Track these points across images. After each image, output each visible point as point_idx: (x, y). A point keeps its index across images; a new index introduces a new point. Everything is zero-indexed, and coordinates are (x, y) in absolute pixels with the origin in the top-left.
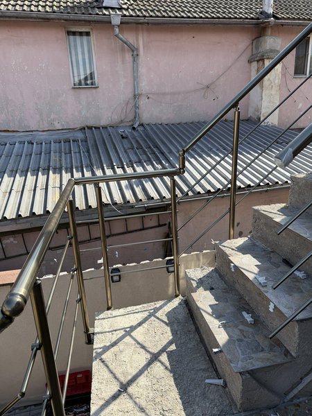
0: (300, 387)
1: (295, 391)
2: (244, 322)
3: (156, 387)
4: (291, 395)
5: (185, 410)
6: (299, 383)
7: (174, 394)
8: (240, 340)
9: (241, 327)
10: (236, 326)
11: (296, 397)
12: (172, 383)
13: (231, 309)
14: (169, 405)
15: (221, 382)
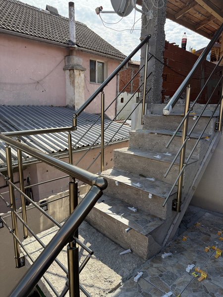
0: (168, 237)
1: (166, 240)
2: (132, 212)
3: (93, 269)
4: (165, 243)
5: (118, 273)
6: (167, 235)
7: (106, 268)
8: (137, 221)
9: (132, 215)
10: (130, 215)
11: (167, 243)
12: (101, 263)
13: (121, 208)
14: (107, 275)
15: (129, 250)
